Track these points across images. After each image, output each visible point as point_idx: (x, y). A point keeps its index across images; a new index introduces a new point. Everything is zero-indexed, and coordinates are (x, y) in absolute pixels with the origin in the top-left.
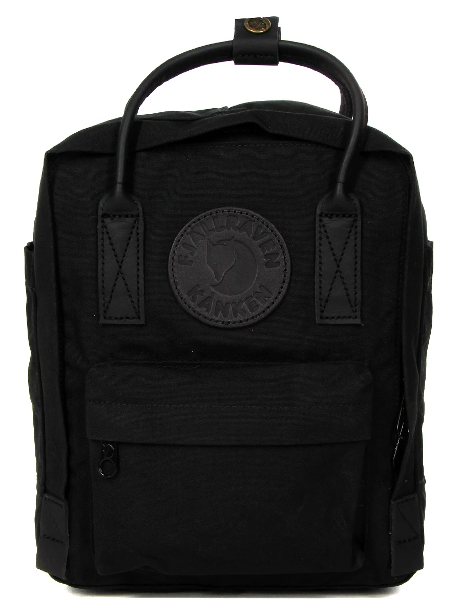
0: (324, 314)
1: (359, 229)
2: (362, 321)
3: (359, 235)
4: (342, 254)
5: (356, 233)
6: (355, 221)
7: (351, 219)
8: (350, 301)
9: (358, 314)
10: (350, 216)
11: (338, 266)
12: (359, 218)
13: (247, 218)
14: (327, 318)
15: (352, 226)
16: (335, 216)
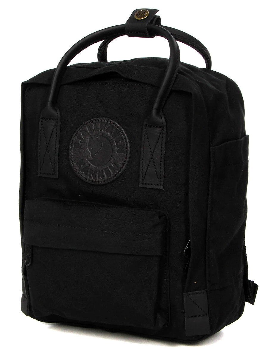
0: (144, 182)
1: (165, 134)
2: (164, 187)
3: (164, 138)
4: (155, 149)
5: (162, 137)
6: (163, 130)
7: (161, 129)
8: (157, 176)
9: (162, 183)
10: (160, 127)
11: (152, 155)
12: (165, 128)
13: (110, 124)
14: (145, 184)
15: (161, 133)
16: (152, 126)
